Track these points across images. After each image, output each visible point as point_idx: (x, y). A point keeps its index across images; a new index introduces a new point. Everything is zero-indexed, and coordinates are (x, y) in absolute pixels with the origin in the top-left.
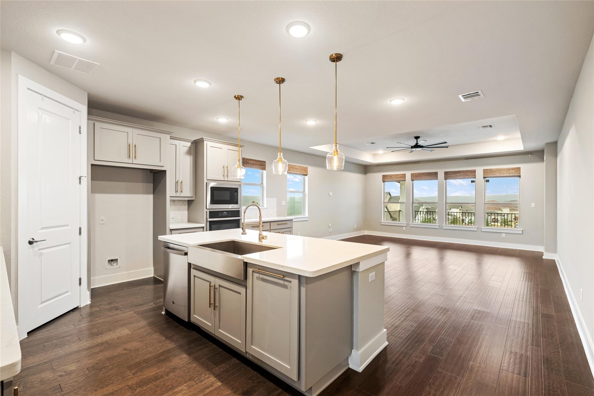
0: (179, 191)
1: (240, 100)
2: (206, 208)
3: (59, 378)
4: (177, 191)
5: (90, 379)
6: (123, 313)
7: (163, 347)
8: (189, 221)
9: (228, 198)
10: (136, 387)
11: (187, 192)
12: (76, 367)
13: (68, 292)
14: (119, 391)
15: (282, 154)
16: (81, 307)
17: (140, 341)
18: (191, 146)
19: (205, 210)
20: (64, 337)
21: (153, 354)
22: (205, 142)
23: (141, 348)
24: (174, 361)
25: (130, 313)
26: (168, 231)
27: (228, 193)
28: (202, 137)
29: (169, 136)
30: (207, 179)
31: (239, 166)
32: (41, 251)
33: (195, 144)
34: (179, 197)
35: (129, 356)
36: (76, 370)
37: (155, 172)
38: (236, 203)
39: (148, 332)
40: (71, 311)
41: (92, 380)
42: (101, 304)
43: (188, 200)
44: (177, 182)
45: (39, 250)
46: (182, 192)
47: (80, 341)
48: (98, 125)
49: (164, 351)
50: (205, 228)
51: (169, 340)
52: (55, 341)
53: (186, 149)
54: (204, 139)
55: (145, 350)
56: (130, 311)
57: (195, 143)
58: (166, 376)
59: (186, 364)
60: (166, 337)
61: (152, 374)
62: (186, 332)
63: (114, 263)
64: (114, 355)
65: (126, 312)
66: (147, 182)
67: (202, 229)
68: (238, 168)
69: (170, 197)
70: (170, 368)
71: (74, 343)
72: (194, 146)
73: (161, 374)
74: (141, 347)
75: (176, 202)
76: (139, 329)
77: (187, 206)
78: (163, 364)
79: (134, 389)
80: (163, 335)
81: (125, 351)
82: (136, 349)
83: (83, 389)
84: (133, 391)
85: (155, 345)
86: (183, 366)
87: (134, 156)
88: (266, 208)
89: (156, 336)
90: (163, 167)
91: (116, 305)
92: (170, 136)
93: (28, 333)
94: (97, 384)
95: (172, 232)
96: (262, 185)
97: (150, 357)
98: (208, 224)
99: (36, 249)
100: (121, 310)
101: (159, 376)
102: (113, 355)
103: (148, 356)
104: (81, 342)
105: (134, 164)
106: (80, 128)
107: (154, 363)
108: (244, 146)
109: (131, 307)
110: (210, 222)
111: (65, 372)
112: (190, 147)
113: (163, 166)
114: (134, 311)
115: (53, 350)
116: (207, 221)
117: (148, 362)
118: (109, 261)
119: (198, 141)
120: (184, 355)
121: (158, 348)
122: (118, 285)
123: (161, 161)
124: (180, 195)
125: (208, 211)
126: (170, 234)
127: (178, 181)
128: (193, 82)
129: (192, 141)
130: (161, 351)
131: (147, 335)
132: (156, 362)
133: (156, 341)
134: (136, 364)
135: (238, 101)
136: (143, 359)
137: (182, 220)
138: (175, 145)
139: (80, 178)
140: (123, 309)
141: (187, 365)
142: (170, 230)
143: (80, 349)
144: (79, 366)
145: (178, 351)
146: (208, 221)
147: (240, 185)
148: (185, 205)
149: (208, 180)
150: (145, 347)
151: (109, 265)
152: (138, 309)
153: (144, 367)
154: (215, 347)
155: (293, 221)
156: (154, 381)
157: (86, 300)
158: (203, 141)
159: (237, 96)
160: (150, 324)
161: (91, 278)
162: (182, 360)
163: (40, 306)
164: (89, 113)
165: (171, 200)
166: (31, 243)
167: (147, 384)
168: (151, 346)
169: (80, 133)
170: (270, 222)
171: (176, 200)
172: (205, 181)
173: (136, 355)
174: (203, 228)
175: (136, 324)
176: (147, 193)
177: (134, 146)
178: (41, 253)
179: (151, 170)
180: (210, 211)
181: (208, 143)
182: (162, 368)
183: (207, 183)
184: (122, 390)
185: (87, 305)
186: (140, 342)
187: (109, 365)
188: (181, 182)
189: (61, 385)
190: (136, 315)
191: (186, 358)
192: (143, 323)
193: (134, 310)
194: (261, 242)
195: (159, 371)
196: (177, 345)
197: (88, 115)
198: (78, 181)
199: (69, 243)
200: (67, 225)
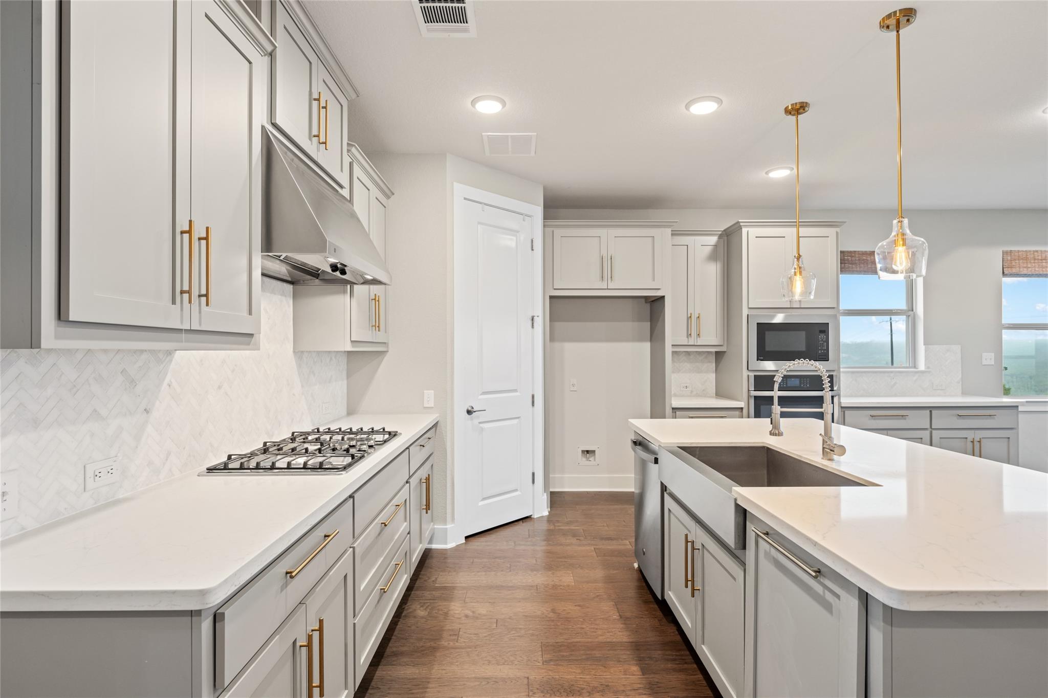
0: (694, 334)
1: (801, 114)
2: (748, 369)
3: (463, 618)
4: (690, 334)
5: (492, 639)
6: (580, 545)
7: (608, 634)
8: (719, 394)
9: (802, 348)
10: (537, 689)
11: (711, 336)
12: (487, 611)
13: (516, 490)
14: (514, 681)
15: (906, 221)
16: (535, 517)
17: (579, 606)
18: (718, 242)
19: (745, 373)
20: (496, 558)
21: (587, 640)
22: (744, 230)
23: (575, 619)
24: (612, 672)
25: (588, 548)
26: (668, 411)
27: (802, 335)
28: (736, 221)
29: (668, 231)
30: (750, 307)
31: (797, 271)
32: (481, 425)
33: (726, 238)
34: (694, 345)
35: (554, 625)
36: (485, 615)
37: (652, 301)
38: (824, 357)
39: (598, 594)
40: (521, 521)
41: (494, 642)
42: (558, 521)
43: (716, 352)
44: (690, 317)
45: (480, 423)
46: (699, 337)
47: (510, 571)
48: (558, 232)
49: (605, 642)
50: (745, 411)
51: (622, 624)
52: (485, 560)
53: (708, 250)
54: (741, 224)
55: (579, 626)
56: (589, 544)
57: (727, 236)
58: (588, 694)
59: (629, 688)
60: (620, 615)
61: (569, 677)
62: (659, 620)
63: (591, 457)
64: (535, 614)
65: (584, 545)
66: (640, 319)
67: (737, 413)
68: (795, 274)
69: (672, 345)
70: (600, 681)
71: (502, 571)
72: (724, 241)
73: (582, 686)
74: (577, 618)
75: (692, 357)
76: (588, 582)
77: (714, 364)
78: (594, 667)
79: (532, 691)
80: (617, 608)
81: (551, 614)
82: (568, 616)
83: (477, 652)
84: (531, 693)
85: (598, 622)
86: (623, 691)
87: (609, 276)
88: (922, 372)
89: (607, 607)
90: (659, 291)
91: (577, 528)
92: (672, 231)
93: (467, 538)
94: (496, 653)
95: (677, 412)
96: (911, 313)
97: (580, 642)
98: (752, 401)
99: (476, 422)
100: (578, 538)
101: (576, 688)
102: (535, 612)
103: (578, 640)
104: (510, 573)
105: (609, 289)
106: (532, 241)
107: (580, 658)
108: (845, 222)
109: (594, 538)
110: (755, 397)
111: (473, 612)
112: (716, 246)
113: (659, 289)
114: (595, 547)
115: (478, 572)
116: (749, 396)
117: (573, 651)
118: (583, 451)
119: (731, 229)
120: (635, 669)
121: (599, 632)
122: (595, 494)
123: (654, 280)
124: (697, 342)
125: (752, 374)
126: (673, 418)
127: (691, 314)
128: (684, 108)
129: (720, 233)
130: (601, 639)
131: (594, 598)
132: (584, 657)
133: (602, 617)
134: (555, 644)
135: (794, 117)
136: (569, 641)
137: (704, 390)
138: (686, 246)
139: (532, 320)
140: (582, 538)
141: (631, 690)
142: (673, 409)
143: (504, 585)
144: (490, 612)
145: (628, 653)
146: (751, 396)
147: (835, 318)
148: (710, 362)
149: (752, 310)
150: (581, 620)
151: (584, 459)
152: (603, 545)
153: (563, 656)
154: (698, 681)
155: (1020, 409)
156: (566, 693)
157: (542, 510)
158: (740, 228)
159: (790, 108)
160: (609, 580)
161: (551, 476)
162: (626, 675)
163: (481, 503)
164: (546, 217)
165: (673, 352)
166: (469, 412)
167: (554, 692)
168: (590, 622)
169: (533, 250)
170: (931, 409)
171: (691, 352)
172: (745, 312)
173: (562, 629)
174: (740, 410)
175: (588, 571)
176: (641, 340)
177: (609, 258)
178: (482, 428)
179: (646, 298)
180: (755, 376)
181: (751, 230)
182: (587, 675)
183: (748, 315)
184: (518, 681)
185: (542, 516)
186: (579, 608)
187: (522, 627)
188: (698, 317)
189: (461, 630)
190: (595, 555)
191: (634, 675)
192: (599, 573)
193: (596, 545)
194: (831, 460)
195: (581, 678)
196: (631, 640)
197: (544, 219)
198: (530, 322)
199: (518, 418)
200: (515, 391)
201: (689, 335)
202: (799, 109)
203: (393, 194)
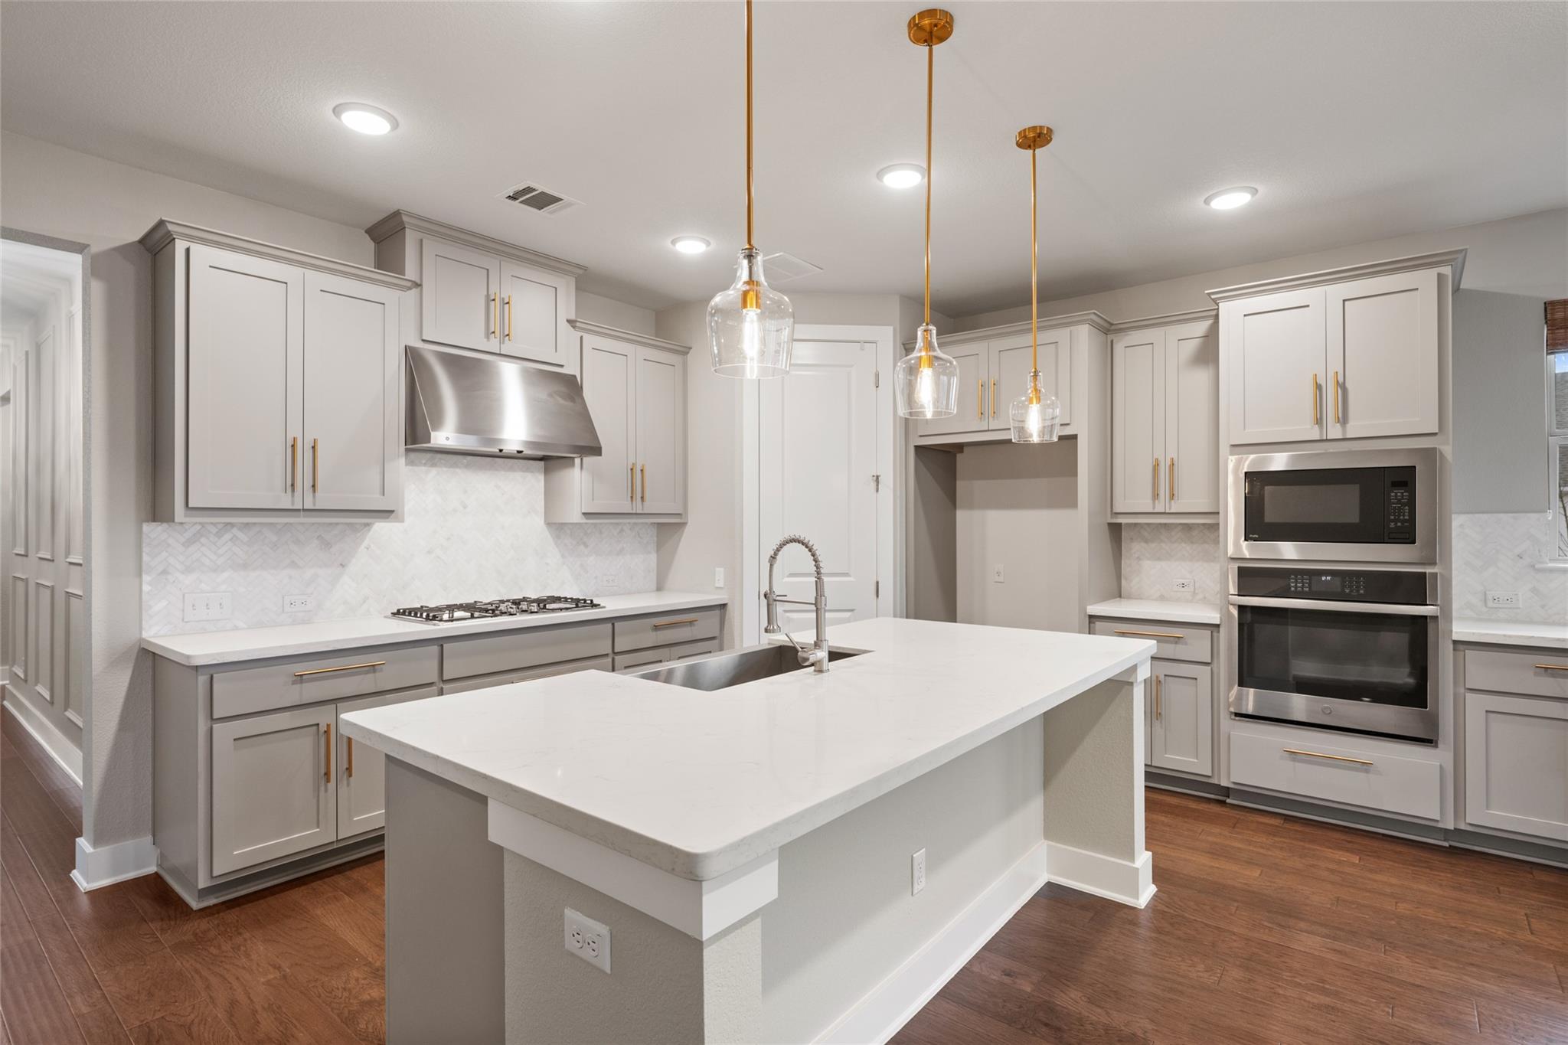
1: (1047, 142)
2: (1227, 556)
4: (1158, 494)
11: (1198, 498)
18: (1211, 330)
19: (1225, 562)
22: (1223, 307)
27: (1352, 492)
28: (1204, 292)
29: (1084, 329)
30: (1232, 443)
34: (1162, 513)
38: (1404, 537)
44: (1157, 465)
45: (785, 611)
46: (1175, 499)
50: (1224, 631)
53: (1192, 346)
54: (1213, 296)
67: (1207, 632)
69: (1116, 513)
87: (991, 412)
90: (1068, 427)
95: (1096, 623)
105: (992, 430)
106: (876, 375)
110: (1242, 608)
112: (1206, 337)
116: (1234, 605)
124: (1169, 508)
125: (1238, 566)
127: (1157, 460)
135: (1039, 151)
138: (1151, 345)
139: (877, 480)
142: (1090, 616)
146: (1236, 605)
147: (1433, 455)
149: (1238, 449)
158: (1218, 303)
159: (1021, 139)
169: (877, 387)
172: (1224, 452)
174: (1214, 629)
177: (991, 383)
178: (789, 619)
180: (1241, 569)
181: (1236, 304)
183: (1228, 458)
188: (1173, 464)
198: (873, 485)
199: (852, 610)
200: (846, 575)
201: (1156, 496)
202: (1035, 139)
203: (690, 348)
